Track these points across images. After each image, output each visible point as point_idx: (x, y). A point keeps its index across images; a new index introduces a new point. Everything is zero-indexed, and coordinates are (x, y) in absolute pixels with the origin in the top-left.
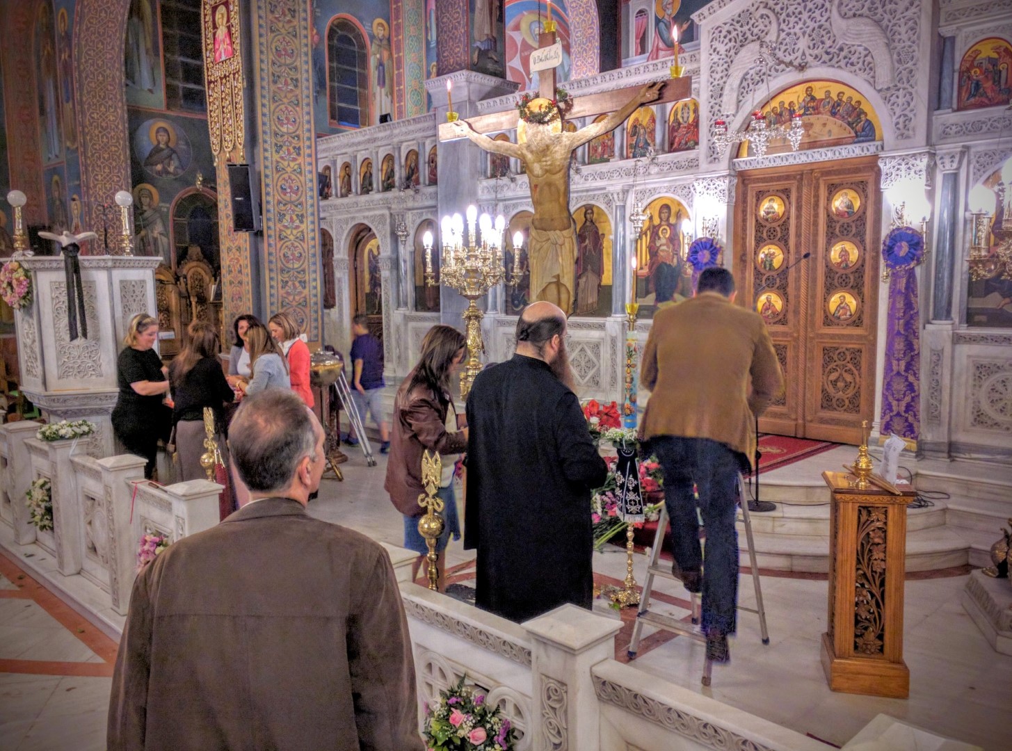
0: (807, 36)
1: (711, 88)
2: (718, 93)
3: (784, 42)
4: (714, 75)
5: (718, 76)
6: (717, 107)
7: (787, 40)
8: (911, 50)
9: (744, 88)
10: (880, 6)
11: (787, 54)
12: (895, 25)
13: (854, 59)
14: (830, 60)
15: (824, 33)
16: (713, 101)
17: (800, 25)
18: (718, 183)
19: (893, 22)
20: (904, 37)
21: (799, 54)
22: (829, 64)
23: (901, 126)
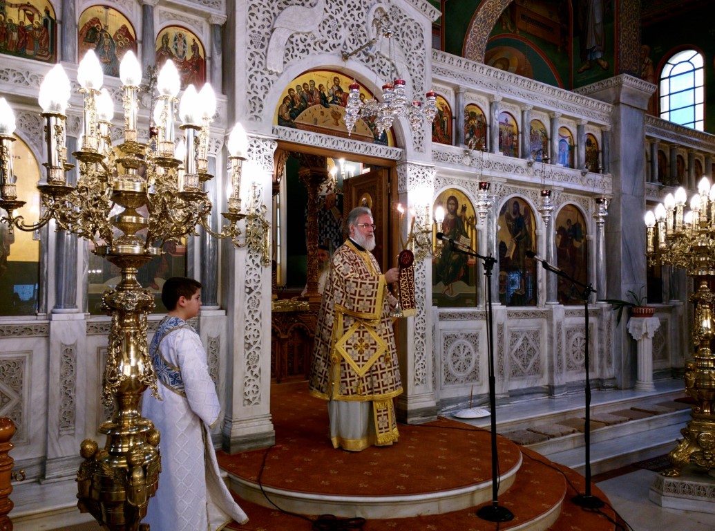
0: (347, 28)
1: (250, 32)
2: (261, 43)
3: (328, 23)
4: (254, 18)
5: (259, 23)
6: (257, 59)
7: (331, 22)
8: (421, 82)
9: (288, 49)
10: (401, 35)
11: (330, 35)
12: (410, 56)
13: (384, 69)
14: (368, 61)
15: (362, 34)
16: (253, 49)
17: (341, 15)
18: (263, 145)
19: (409, 53)
20: (416, 69)
21: (342, 41)
22: (366, 64)
23: (417, 140)
